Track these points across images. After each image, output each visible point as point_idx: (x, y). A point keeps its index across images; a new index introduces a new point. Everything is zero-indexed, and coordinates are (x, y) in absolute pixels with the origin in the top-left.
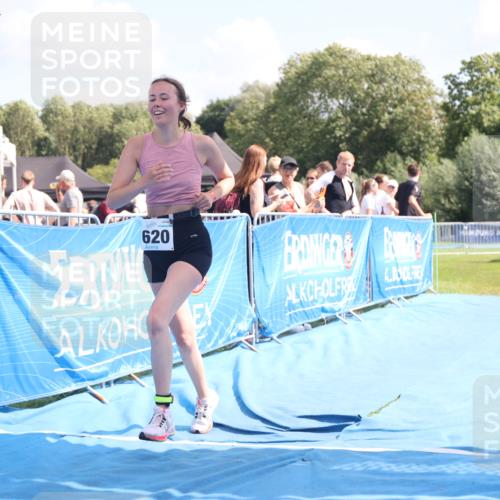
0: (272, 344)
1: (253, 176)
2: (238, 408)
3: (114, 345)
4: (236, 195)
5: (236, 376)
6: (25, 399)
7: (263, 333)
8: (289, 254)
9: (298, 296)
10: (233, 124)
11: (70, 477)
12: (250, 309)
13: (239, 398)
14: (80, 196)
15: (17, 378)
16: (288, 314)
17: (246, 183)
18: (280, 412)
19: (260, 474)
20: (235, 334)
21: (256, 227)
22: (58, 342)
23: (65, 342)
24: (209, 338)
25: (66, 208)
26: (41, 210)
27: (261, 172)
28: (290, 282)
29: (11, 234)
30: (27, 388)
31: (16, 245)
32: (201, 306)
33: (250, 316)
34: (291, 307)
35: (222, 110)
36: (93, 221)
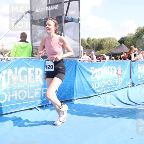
0: (135, 87)
1: (132, 52)
2: (128, 100)
3: (103, 86)
4: (128, 56)
5: (128, 93)
6: (85, 97)
7: (133, 85)
8: (139, 69)
9: (141, 77)
10: (126, 41)
11: (95, 112)
12: (130, 80)
13: (129, 98)
14: (95, 57)
15: (84, 92)
16: (138, 81)
17: (130, 54)
18: (137, 101)
19: (134, 114)
20: (127, 85)
21: (132, 63)
22: (92, 86)
23: (93, 86)
24: (122, 86)
25: (93, 59)
26: (88, 60)
27: (133, 51)
28: (139, 74)
29: (83, 64)
30: (86, 94)
31: (84, 66)
32: (120, 79)
33: (130, 81)
34: (139, 79)
35: (124, 39)
36: (99, 62)
